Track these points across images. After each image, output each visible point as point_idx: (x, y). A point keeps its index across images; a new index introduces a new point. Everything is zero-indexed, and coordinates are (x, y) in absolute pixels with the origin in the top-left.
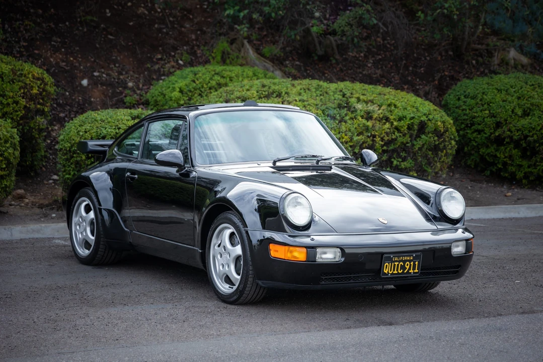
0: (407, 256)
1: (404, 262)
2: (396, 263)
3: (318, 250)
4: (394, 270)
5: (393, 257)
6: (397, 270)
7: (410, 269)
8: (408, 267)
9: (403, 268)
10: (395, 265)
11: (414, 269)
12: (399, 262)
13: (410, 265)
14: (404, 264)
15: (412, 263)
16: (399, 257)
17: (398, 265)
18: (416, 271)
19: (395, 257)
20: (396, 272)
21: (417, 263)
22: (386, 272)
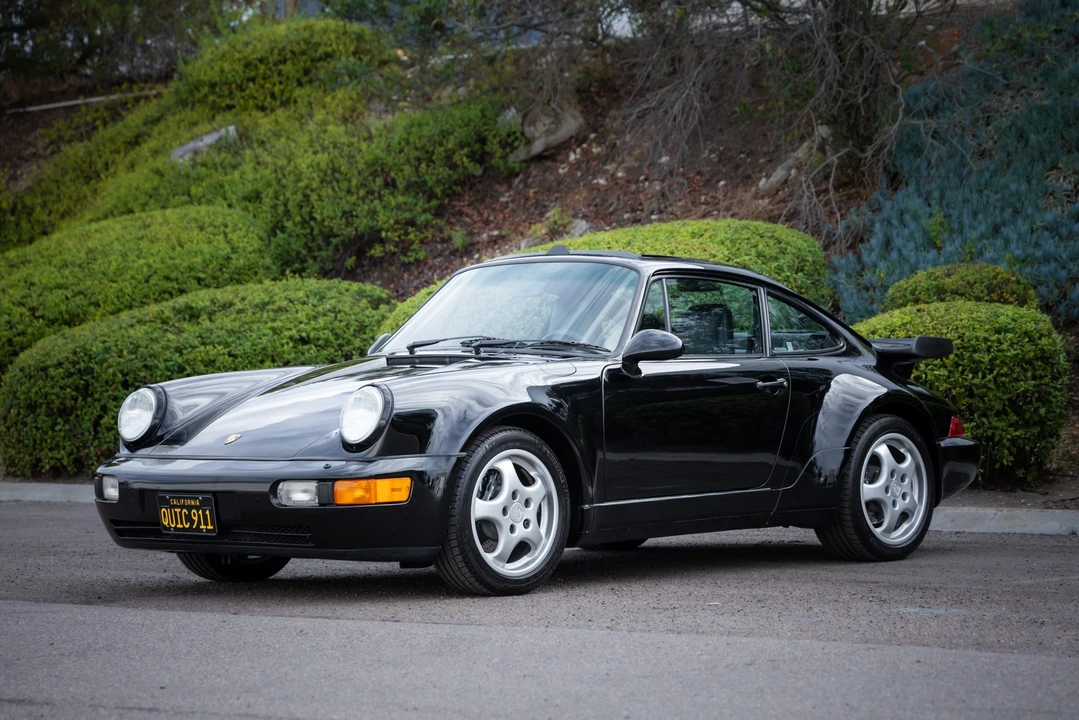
0: (191, 498)
1: (190, 508)
2: (178, 510)
3: (105, 478)
4: (177, 523)
5: (171, 498)
6: (182, 523)
7: (199, 523)
8: (196, 519)
9: (189, 519)
10: (175, 513)
11: (206, 524)
12: (182, 507)
13: (199, 515)
14: (190, 513)
15: (200, 512)
16: (179, 498)
17: (180, 513)
18: (210, 527)
19: (173, 498)
20: (179, 526)
21: (207, 512)
22: (166, 523)
